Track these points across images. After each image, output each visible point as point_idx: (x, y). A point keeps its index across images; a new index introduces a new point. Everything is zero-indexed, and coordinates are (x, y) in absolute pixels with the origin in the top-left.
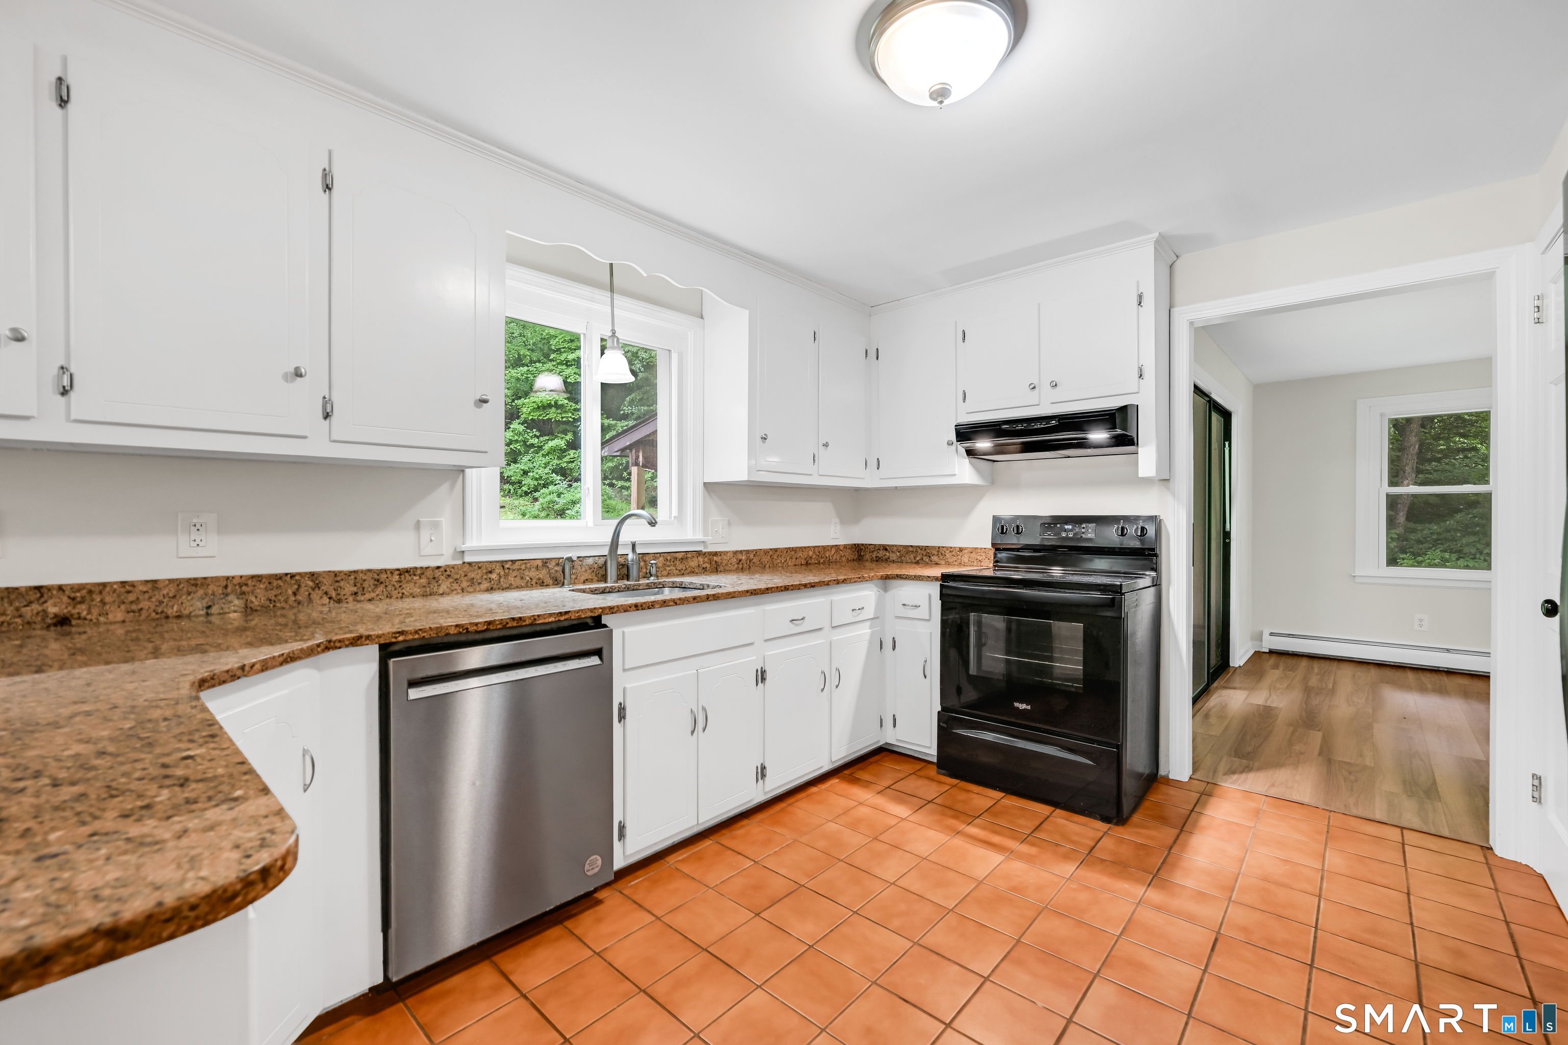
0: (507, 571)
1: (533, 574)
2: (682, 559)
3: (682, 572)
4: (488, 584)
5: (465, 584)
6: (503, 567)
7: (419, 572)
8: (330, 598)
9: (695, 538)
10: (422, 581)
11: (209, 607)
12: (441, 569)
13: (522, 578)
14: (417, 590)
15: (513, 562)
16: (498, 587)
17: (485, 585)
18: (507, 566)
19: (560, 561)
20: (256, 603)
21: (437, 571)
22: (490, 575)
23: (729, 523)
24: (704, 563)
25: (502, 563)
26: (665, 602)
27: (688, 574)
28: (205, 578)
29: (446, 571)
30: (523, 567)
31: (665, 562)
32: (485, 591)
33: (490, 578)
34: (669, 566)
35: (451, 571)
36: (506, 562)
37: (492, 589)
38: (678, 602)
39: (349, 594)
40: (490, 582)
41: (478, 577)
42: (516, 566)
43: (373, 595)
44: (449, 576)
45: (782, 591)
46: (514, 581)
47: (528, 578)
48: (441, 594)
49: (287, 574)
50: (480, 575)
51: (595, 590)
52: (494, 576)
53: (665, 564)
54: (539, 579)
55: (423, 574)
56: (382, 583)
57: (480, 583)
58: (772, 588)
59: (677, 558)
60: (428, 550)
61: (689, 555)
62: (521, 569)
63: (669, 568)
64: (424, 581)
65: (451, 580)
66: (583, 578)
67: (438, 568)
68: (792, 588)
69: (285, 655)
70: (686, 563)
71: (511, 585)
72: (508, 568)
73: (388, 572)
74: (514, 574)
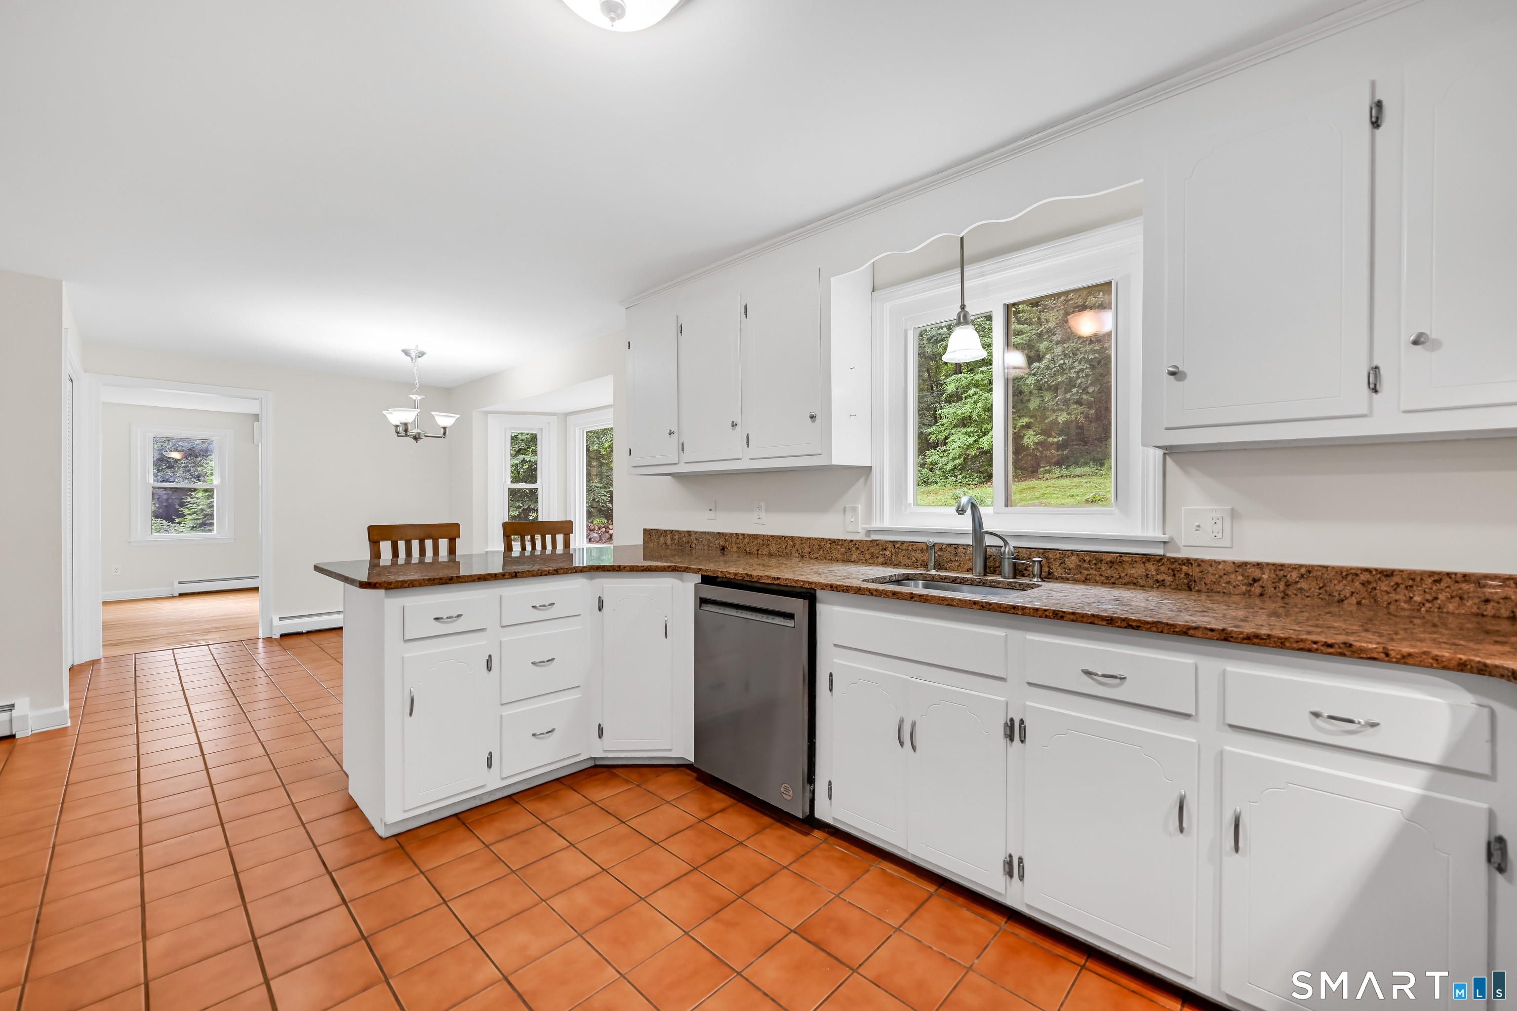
0: (897, 550)
1: (918, 555)
2: (1111, 562)
3: (1113, 580)
4: (883, 559)
5: (868, 556)
6: (894, 546)
7: (840, 543)
8: (799, 554)
9: (1145, 534)
10: (842, 550)
11: (758, 550)
12: (853, 543)
13: (909, 558)
14: (839, 556)
15: (903, 543)
16: (890, 562)
17: (881, 560)
18: (897, 546)
19: (944, 547)
20: (772, 551)
21: (851, 543)
22: (885, 552)
23: (1234, 515)
24: (1158, 571)
25: (894, 543)
26: (860, 589)
27: (1125, 584)
28: (757, 535)
29: (856, 544)
30: (910, 548)
31: (1080, 564)
32: (881, 564)
33: (885, 555)
34: (1087, 569)
35: (859, 545)
36: (897, 542)
37: (886, 563)
38: (875, 593)
39: (807, 552)
40: (885, 557)
41: (876, 552)
42: (904, 547)
43: (818, 555)
44: (858, 548)
45: (1046, 616)
46: (903, 559)
47: (914, 559)
48: (853, 562)
49: (783, 536)
50: (878, 551)
51: (945, 578)
52: (887, 553)
53: (1080, 566)
54: (923, 561)
55: (842, 545)
56: (821, 548)
57: (878, 557)
58: (1024, 608)
59: (1102, 560)
60: (851, 528)
61: (1125, 559)
62: (908, 550)
63: (1086, 572)
64: (843, 550)
65: (859, 552)
66: (966, 567)
67: (852, 541)
68: (1072, 617)
69: (645, 567)
70: (1120, 569)
71: (900, 562)
72: (898, 548)
73: (825, 541)
74: (903, 553)
